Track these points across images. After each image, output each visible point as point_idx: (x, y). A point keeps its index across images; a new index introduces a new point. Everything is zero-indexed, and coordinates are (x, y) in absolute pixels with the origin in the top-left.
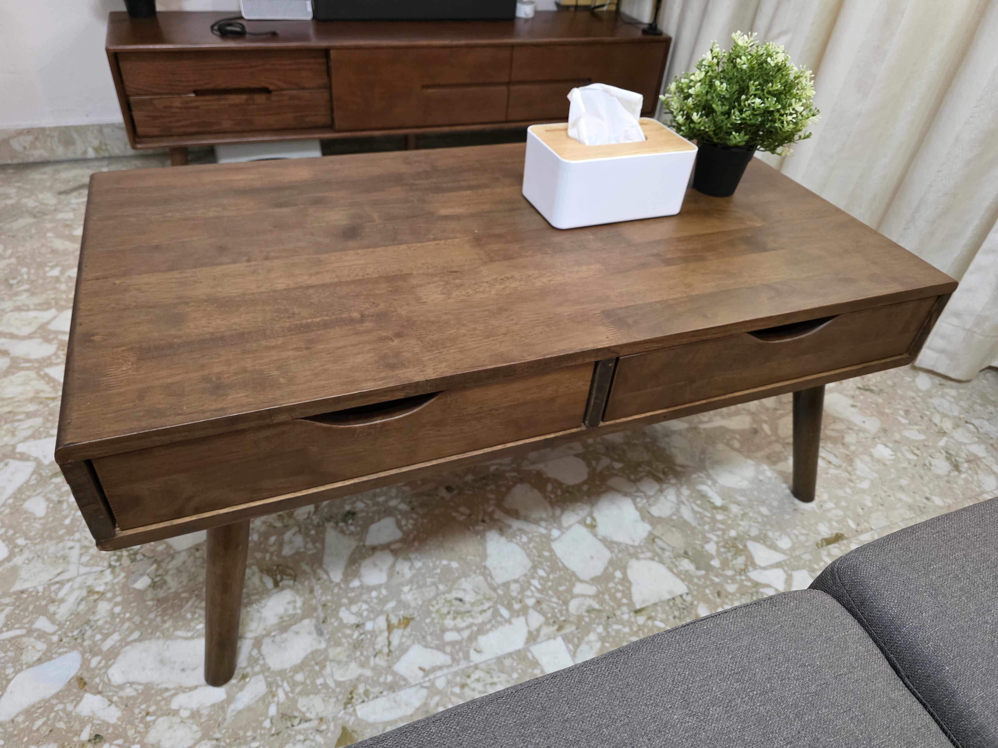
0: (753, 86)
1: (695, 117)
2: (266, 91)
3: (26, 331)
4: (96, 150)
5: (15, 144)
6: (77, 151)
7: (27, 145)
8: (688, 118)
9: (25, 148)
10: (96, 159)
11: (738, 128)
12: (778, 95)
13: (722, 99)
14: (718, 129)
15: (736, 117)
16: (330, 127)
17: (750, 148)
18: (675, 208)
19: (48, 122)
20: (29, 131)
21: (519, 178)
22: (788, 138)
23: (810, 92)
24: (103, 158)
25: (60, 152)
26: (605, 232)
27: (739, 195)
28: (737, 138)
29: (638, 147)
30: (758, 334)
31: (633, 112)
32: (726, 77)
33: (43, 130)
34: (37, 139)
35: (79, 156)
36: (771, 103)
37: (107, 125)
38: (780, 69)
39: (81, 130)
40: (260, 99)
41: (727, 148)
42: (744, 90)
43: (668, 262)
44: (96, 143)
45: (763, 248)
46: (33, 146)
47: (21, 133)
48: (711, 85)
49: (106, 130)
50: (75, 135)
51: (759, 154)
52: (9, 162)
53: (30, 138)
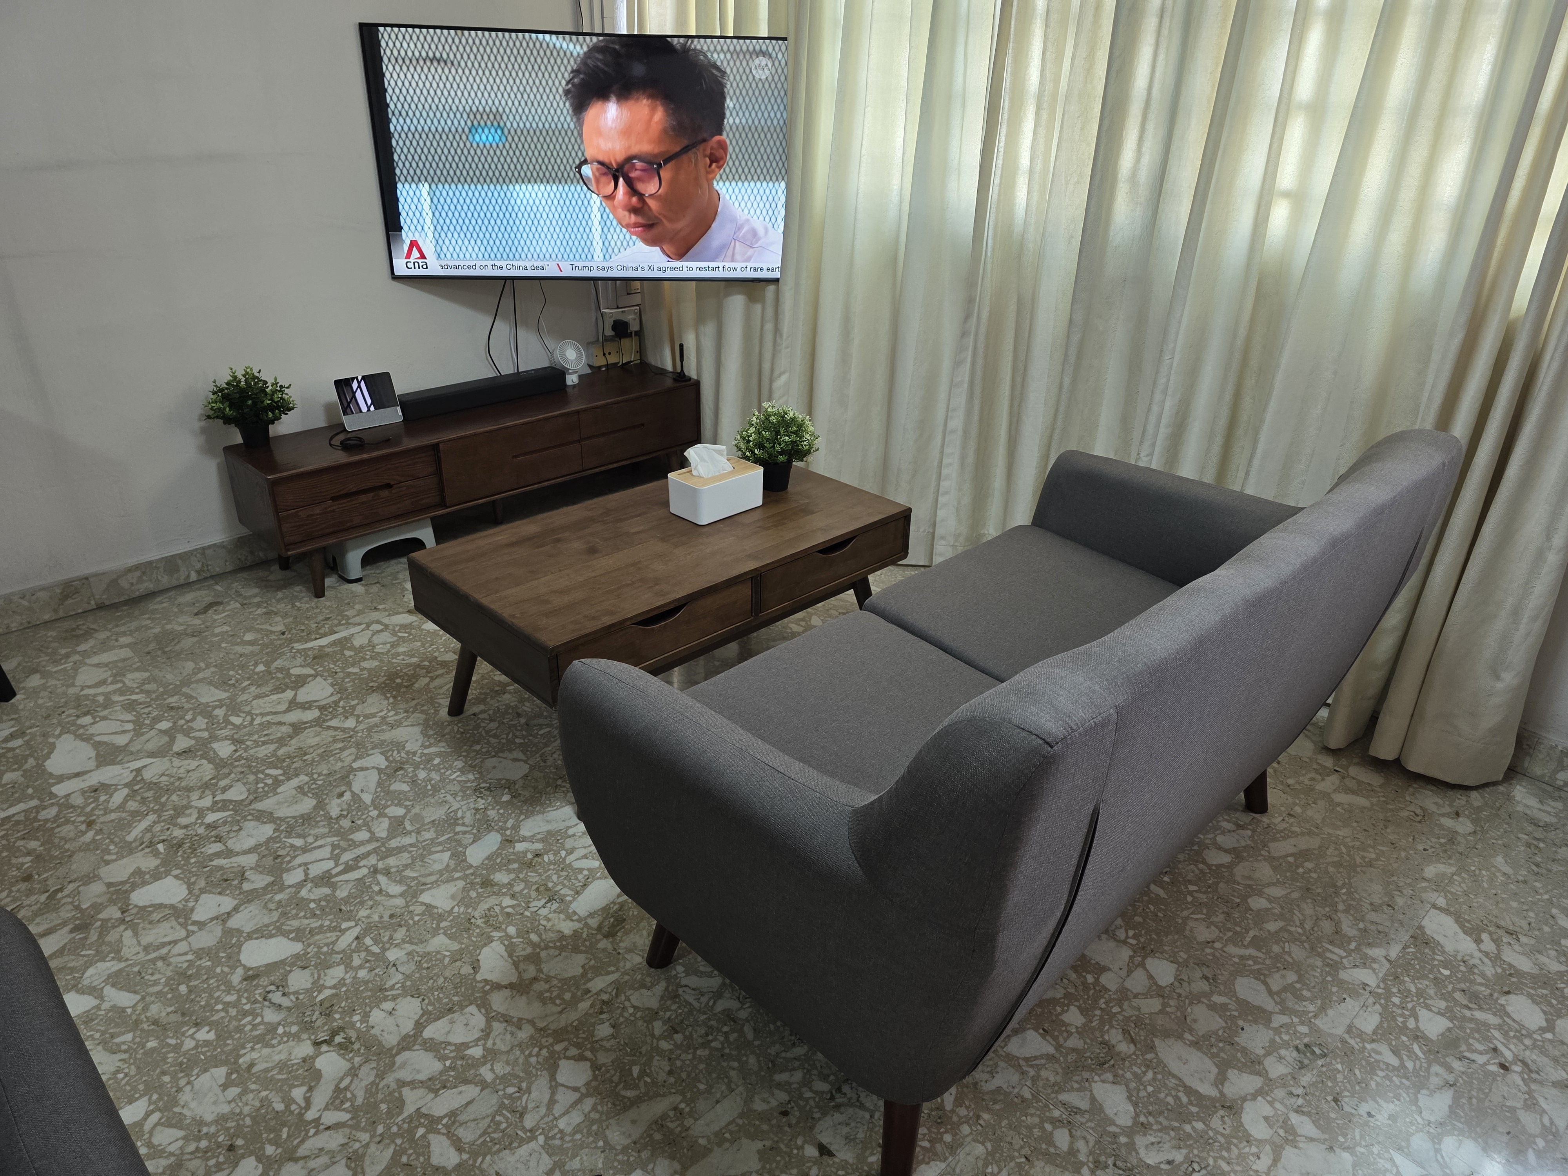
0: (782, 430)
1: (756, 452)
2: (389, 486)
3: (282, 707)
4: (198, 572)
5: (124, 583)
6: (181, 577)
7: (134, 581)
8: (753, 452)
9: (132, 584)
10: (198, 581)
11: (781, 453)
12: (795, 433)
13: (768, 440)
14: (770, 455)
15: (778, 448)
16: (443, 504)
17: (789, 463)
18: (760, 503)
19: (154, 555)
20: (137, 567)
21: (666, 504)
22: (808, 452)
23: (811, 429)
24: (206, 579)
25: (165, 581)
26: (728, 521)
27: (790, 488)
28: (782, 458)
29: (730, 474)
30: (821, 552)
31: (722, 455)
32: (766, 428)
33: (150, 563)
34: (144, 573)
35: (182, 581)
36: (794, 437)
37: (210, 547)
38: (793, 420)
39: (185, 557)
40: (385, 493)
41: (777, 464)
42: (778, 433)
43: (767, 529)
44: (198, 566)
45: (813, 513)
46: (140, 580)
47: (129, 570)
48: (760, 433)
49: (208, 552)
50: (179, 562)
51: (796, 464)
52: (117, 601)
53: (138, 574)
